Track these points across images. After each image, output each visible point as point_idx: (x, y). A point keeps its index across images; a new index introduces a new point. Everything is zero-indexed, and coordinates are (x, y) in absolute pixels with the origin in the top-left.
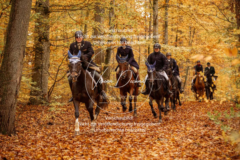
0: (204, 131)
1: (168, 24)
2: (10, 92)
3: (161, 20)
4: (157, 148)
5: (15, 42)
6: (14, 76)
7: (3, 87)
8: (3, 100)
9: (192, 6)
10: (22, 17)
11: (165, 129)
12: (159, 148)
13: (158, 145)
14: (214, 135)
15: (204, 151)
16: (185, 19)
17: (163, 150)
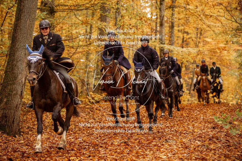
0: (212, 133)
1: (175, 25)
2: (15, 92)
3: (167, 20)
4: (165, 150)
5: (20, 42)
6: (20, 76)
7: (8, 88)
8: (8, 100)
9: (199, 7)
10: (28, 17)
11: (173, 131)
12: (167, 150)
13: (166, 147)
14: (222, 137)
15: (213, 153)
16: (191, 20)
17: (172, 152)
